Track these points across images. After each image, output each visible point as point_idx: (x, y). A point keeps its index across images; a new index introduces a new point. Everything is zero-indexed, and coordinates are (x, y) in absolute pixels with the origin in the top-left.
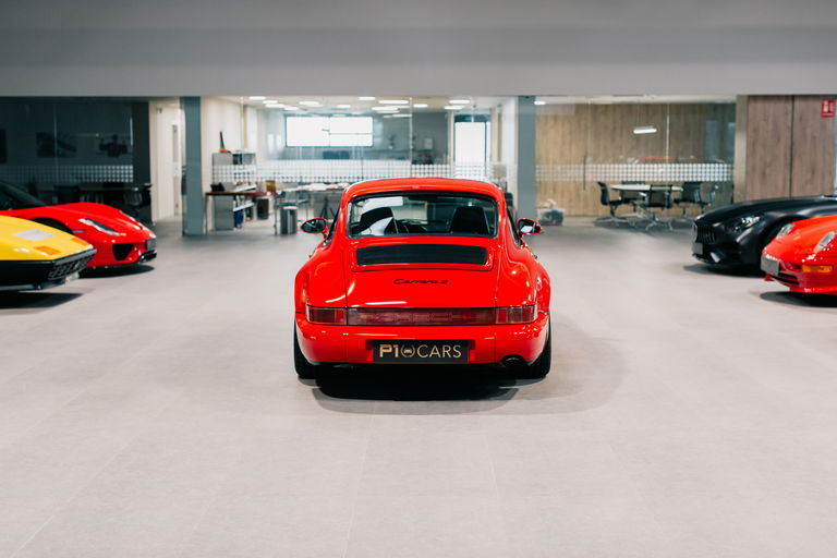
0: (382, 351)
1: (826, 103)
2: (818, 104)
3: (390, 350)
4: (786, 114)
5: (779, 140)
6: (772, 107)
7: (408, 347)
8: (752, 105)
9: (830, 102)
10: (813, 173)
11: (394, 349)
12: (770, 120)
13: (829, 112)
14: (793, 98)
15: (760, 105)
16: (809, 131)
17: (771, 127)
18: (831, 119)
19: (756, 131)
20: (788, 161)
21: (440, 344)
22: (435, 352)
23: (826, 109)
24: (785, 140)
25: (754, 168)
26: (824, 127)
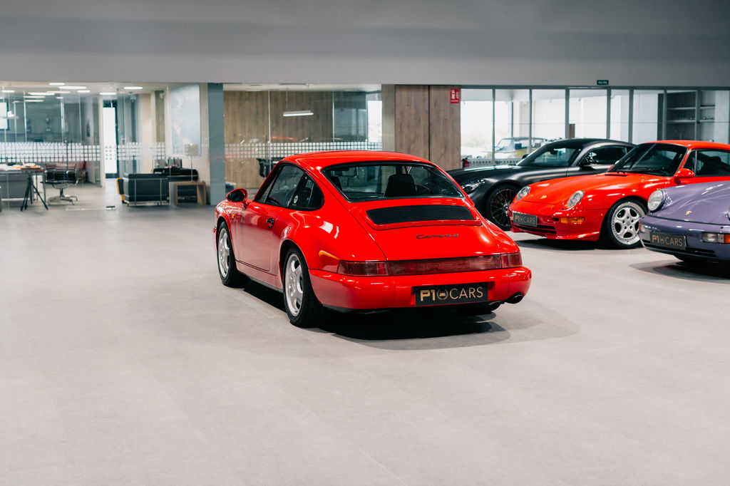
0: (422, 296)
1: (453, 92)
2: (448, 93)
3: (428, 295)
4: (424, 101)
5: (419, 121)
6: (414, 95)
7: (442, 291)
8: (398, 93)
9: (456, 91)
10: (446, 148)
11: (431, 294)
12: (413, 105)
13: (456, 99)
14: (429, 87)
15: (404, 93)
16: (441, 114)
17: (413, 111)
18: (457, 104)
19: (402, 114)
20: (428, 139)
21: (467, 287)
22: (463, 294)
23: (453, 97)
24: (424, 122)
25: (401, 145)
26: (452, 112)
